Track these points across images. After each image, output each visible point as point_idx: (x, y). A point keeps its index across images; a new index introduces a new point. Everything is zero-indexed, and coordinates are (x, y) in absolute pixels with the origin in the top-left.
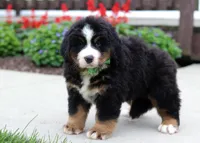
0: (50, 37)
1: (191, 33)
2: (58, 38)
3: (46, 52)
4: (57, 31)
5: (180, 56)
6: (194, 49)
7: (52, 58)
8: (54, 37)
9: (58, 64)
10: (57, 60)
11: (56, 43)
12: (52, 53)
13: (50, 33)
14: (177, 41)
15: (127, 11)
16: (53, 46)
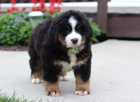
0: (5, 23)
1: (106, 17)
2: (12, 24)
3: (3, 34)
4: (11, 19)
5: (99, 34)
6: (109, 29)
7: (8, 39)
8: (9, 23)
9: (13, 43)
10: (12, 40)
11: (11, 28)
12: (8, 35)
13: (6, 20)
14: (97, 23)
15: (60, 3)
16: (8, 29)
